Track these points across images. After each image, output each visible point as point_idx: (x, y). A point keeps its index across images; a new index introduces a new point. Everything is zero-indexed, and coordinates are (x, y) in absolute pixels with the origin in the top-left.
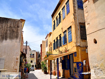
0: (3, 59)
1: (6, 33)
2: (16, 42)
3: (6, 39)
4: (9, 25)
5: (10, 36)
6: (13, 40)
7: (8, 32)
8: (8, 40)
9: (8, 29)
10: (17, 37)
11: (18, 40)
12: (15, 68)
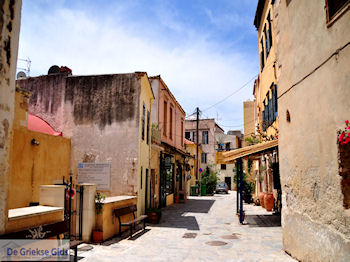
0: (107, 165)
1: (109, 109)
2: (130, 126)
3: (110, 123)
4: (113, 90)
5: (117, 115)
6: (124, 123)
7: (113, 106)
8: (115, 124)
9: (113, 98)
10: (131, 115)
11: (134, 122)
12: (130, 183)
